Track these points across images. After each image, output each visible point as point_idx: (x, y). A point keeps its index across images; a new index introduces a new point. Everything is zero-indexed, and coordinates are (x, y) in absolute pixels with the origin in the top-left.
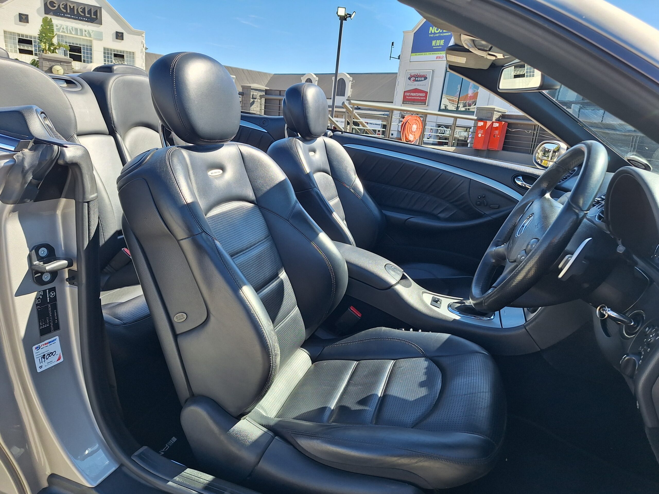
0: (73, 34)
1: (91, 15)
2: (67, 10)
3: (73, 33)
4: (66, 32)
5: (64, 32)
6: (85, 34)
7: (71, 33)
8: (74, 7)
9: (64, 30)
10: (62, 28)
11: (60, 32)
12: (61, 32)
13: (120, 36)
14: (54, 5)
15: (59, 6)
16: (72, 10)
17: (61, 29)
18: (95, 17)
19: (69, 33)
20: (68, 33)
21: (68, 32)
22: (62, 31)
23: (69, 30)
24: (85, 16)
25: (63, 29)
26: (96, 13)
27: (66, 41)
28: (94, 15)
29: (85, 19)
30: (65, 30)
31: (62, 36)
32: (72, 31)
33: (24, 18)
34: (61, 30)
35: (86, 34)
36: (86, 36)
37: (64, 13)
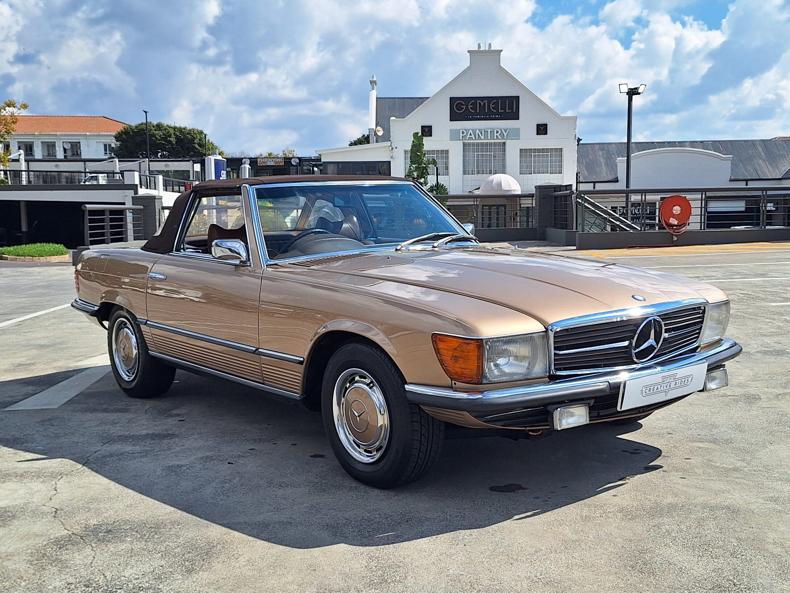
0: (482, 139)
1: (505, 110)
2: (476, 110)
5: (470, 138)
7: (479, 138)
10: (469, 134)
12: (468, 140)
13: (542, 129)
14: (462, 106)
15: (467, 107)
16: (482, 107)
18: (510, 111)
21: (475, 138)
23: (477, 135)
24: (498, 113)
26: (512, 106)
28: (509, 109)
29: (497, 116)
30: (473, 136)
31: (469, 144)
32: (481, 135)
33: (427, 131)
34: (468, 137)
36: (498, 138)
37: (472, 114)
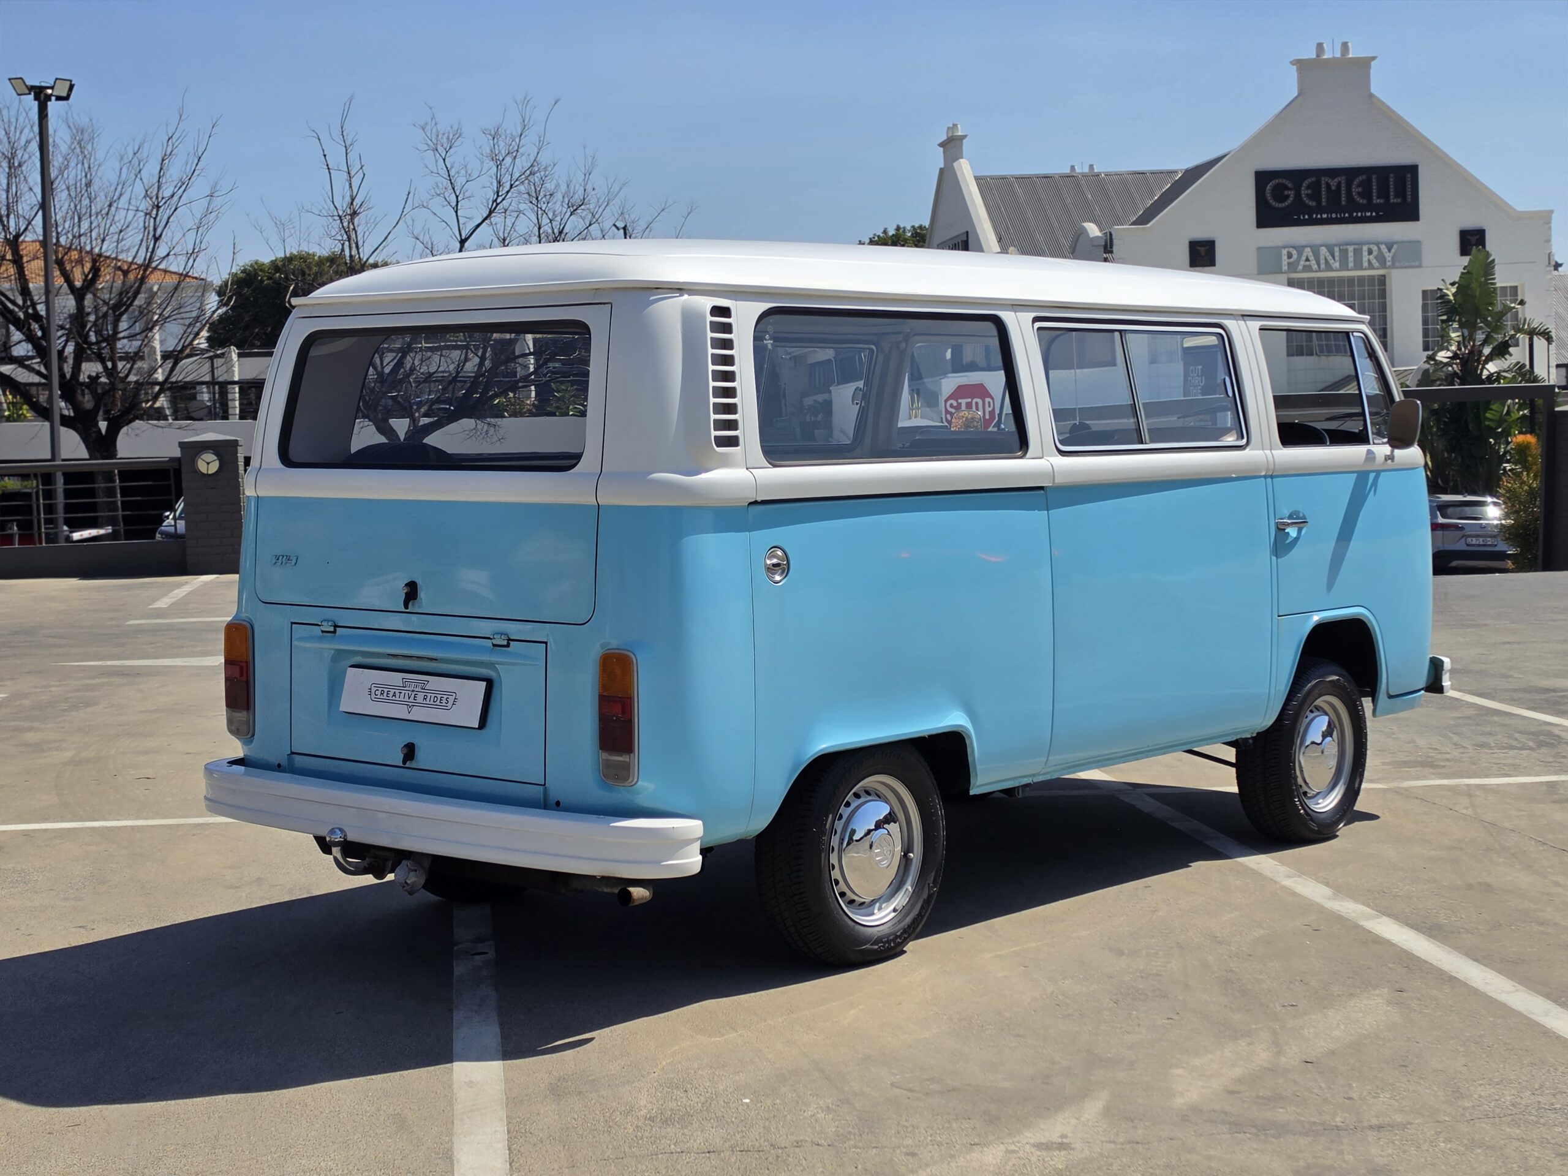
0: (1334, 268)
1: (1387, 198)
2: (1319, 202)
3: (1334, 265)
4: (1315, 267)
6: (1369, 260)
8: (1339, 184)
10: (1304, 258)
11: (1299, 270)
12: (1302, 271)
13: (1473, 242)
14: (1286, 193)
15: (1298, 196)
16: (1334, 194)
17: (1302, 261)
18: (1399, 200)
19: (1322, 268)
20: (1319, 270)
21: (1319, 266)
22: (1304, 266)
23: (1323, 260)
24: (1370, 207)
25: (1307, 260)
26: (1401, 192)
28: (1396, 196)
29: (1368, 214)
30: (1313, 262)
33: (1203, 254)
34: (1301, 266)
35: (1374, 261)
36: (1371, 266)
37: (1310, 210)
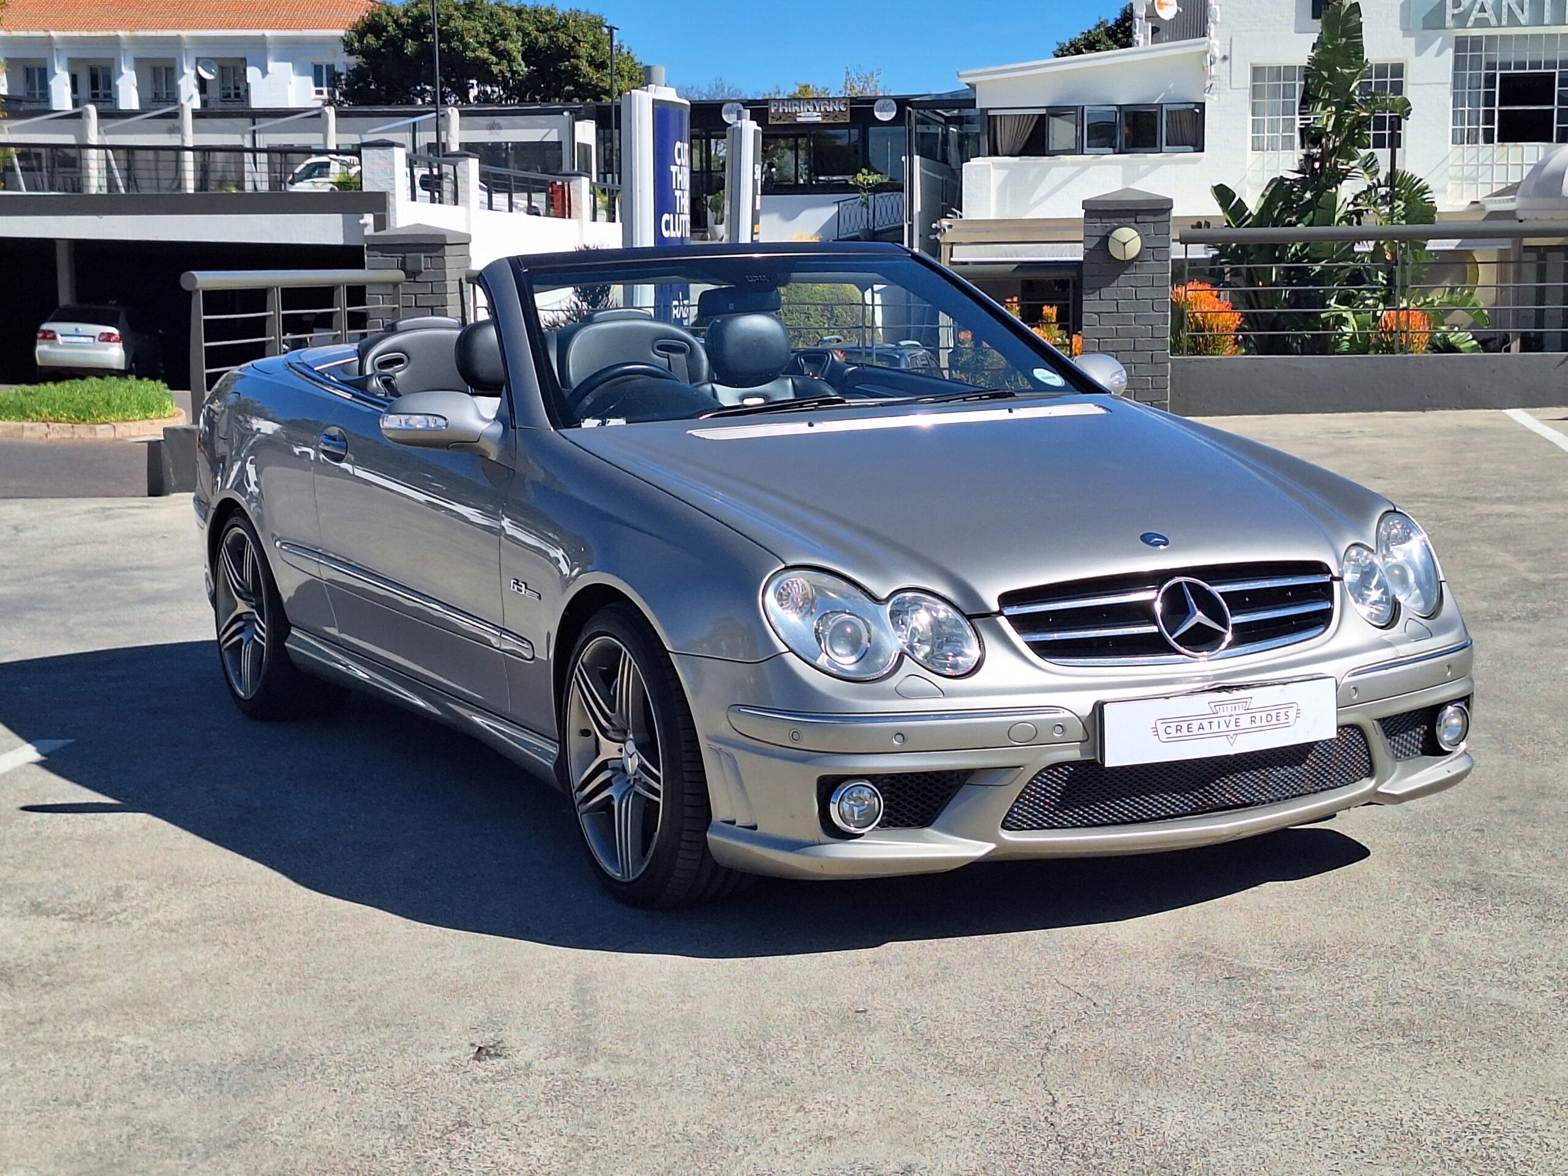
0: (1523, 22)
3: (1523, 18)
7: (1514, 21)
9: (1486, 15)
10: (1478, 6)
11: (1469, 24)
12: (1474, 27)
17: (1474, 12)
19: (1504, 23)
21: (1499, 20)
23: (1505, 10)
25: (1482, 9)
27: (1492, 60)
31: (1476, 42)
32: (1517, 11)
34: (1472, 18)
